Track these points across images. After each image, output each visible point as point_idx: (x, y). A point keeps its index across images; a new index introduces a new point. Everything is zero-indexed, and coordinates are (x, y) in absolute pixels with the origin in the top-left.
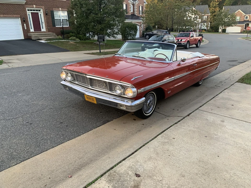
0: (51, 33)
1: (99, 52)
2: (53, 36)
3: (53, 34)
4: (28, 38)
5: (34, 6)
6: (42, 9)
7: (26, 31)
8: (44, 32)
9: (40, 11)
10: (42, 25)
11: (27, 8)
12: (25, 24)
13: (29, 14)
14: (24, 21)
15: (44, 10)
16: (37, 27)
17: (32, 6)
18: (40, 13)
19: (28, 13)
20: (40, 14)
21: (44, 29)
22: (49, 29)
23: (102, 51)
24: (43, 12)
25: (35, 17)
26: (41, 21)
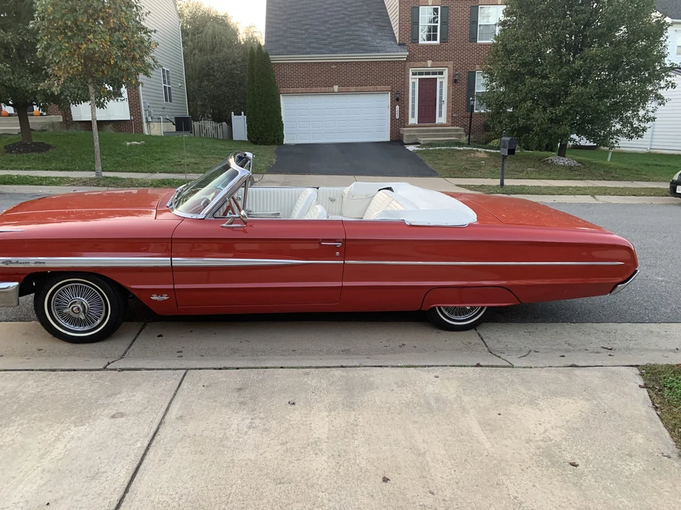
0: (458, 128)
1: (499, 184)
2: (459, 133)
3: (457, 130)
4: (397, 140)
5: (429, 63)
6: (447, 69)
7: (398, 123)
8: (442, 125)
9: (441, 73)
10: (441, 108)
11: (411, 69)
12: (397, 107)
13: (414, 83)
14: (399, 99)
15: (451, 72)
16: (427, 112)
17: (424, 63)
18: (441, 80)
19: (411, 81)
20: (441, 83)
21: (441, 119)
22: (453, 120)
23: (507, 182)
24: (449, 76)
25: (428, 89)
26: (441, 98)
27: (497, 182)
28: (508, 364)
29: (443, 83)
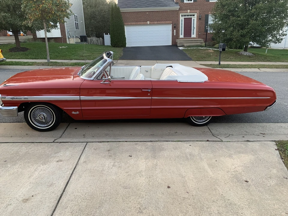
0: (201, 39)
1: (218, 63)
2: (201, 41)
3: (200, 40)
4: (175, 44)
5: (189, 11)
6: (196, 14)
7: (175, 37)
8: (194, 38)
9: (194, 15)
10: (193, 31)
11: (181, 14)
12: (175, 30)
13: (182, 20)
14: (175, 27)
15: (198, 15)
16: (188, 32)
17: (186, 11)
18: (194, 18)
19: (181, 19)
20: (194, 20)
21: (194, 35)
22: (199, 36)
23: (222, 63)
24: (197, 17)
25: (188, 22)
26: (194, 26)
27: (217, 63)
28: (220, 140)
29: (195, 19)
